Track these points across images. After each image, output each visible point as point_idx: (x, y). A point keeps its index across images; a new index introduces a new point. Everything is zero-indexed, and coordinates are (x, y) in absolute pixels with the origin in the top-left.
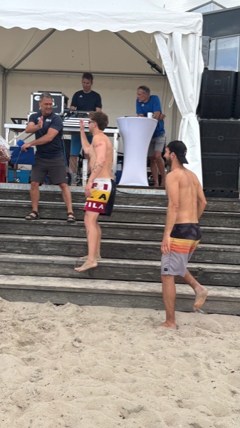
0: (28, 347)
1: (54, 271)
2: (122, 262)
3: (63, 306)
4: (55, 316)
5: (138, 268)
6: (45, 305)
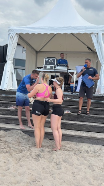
2: (77, 123)
3: (53, 140)
5: (84, 126)
6: (46, 139)
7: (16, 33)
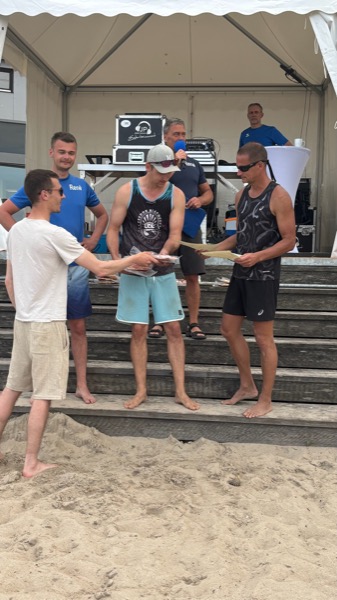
5: (306, 382)
6: (165, 441)
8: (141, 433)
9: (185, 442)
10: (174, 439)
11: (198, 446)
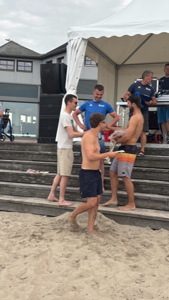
0: (133, 258)
1: (151, 205)
3: (158, 231)
4: (152, 237)
6: (145, 229)
7: (83, 39)
8: (134, 224)
9: (154, 230)
10: (149, 228)
11: (160, 232)
